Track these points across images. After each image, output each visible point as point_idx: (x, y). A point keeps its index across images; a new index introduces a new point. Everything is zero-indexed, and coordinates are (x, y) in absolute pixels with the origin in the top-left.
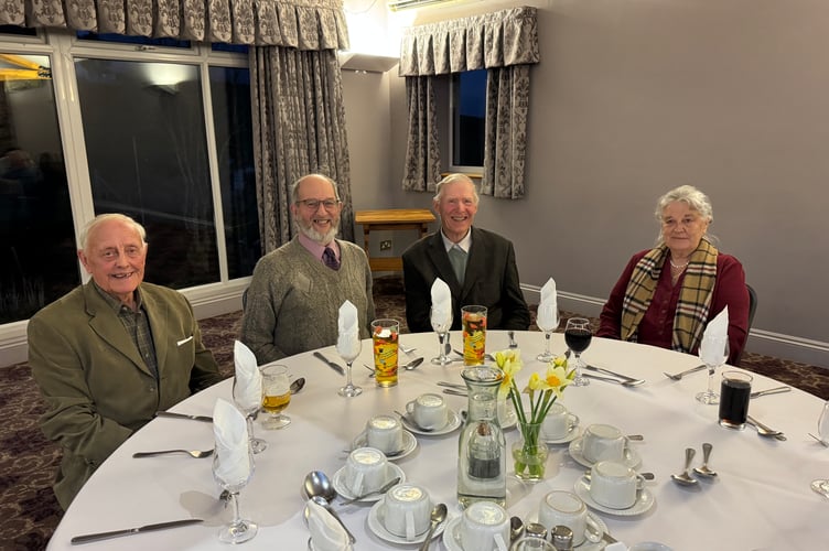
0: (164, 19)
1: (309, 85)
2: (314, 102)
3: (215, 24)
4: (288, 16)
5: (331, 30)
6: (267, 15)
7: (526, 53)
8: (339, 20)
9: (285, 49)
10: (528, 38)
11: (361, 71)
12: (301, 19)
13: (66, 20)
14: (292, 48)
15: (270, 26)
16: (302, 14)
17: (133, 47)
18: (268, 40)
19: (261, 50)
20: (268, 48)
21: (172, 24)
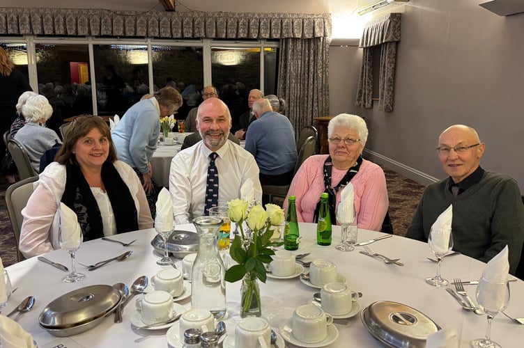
0: (241, 31)
1: (307, 55)
2: (309, 63)
3: (262, 31)
4: (298, 24)
5: (320, 28)
6: (287, 25)
7: (390, 36)
8: (326, 23)
9: (295, 39)
10: (391, 29)
11: (344, 46)
12: (305, 24)
13: (206, 34)
14: (299, 38)
15: (287, 29)
16: (306, 22)
17: (233, 42)
18: (286, 36)
19: (284, 41)
20: (287, 39)
21: (244, 33)
